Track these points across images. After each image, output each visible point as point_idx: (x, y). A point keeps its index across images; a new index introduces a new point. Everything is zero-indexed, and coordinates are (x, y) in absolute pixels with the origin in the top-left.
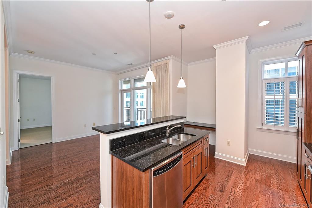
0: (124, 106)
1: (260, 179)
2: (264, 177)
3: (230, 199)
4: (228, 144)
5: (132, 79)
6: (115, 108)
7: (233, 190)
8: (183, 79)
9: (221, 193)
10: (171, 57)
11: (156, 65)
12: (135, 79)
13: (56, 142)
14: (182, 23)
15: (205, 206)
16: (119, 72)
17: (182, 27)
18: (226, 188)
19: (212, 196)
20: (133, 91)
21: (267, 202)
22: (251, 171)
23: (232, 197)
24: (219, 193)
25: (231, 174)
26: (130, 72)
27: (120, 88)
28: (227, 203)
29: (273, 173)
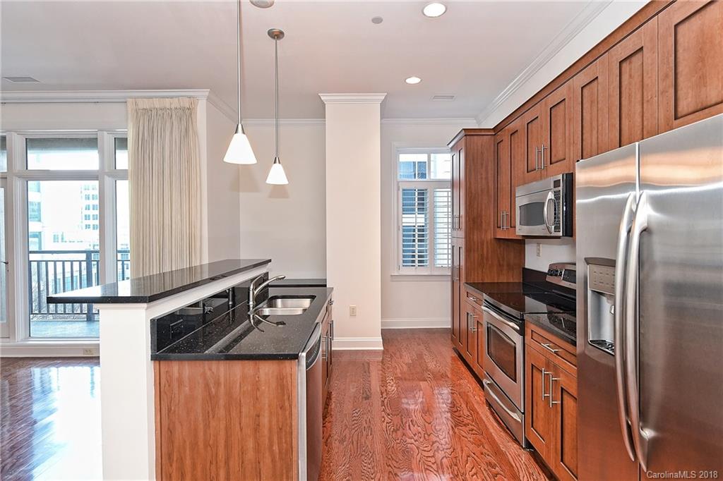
1: (410, 362)
2: (415, 357)
3: (386, 404)
4: (353, 312)
5: (14, 135)
7: (383, 389)
8: (279, 163)
9: (367, 401)
10: (206, 92)
11: (144, 104)
12: (31, 140)
14: (277, 28)
15: (354, 429)
17: (276, 35)
18: (372, 391)
19: (357, 411)
21: (431, 387)
22: (395, 354)
23: (386, 400)
24: (365, 402)
25: (369, 368)
28: (384, 411)
29: (422, 347)
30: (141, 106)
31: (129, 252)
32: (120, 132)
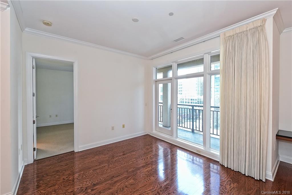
0: (159, 102)
5: (174, 63)
6: (147, 105)
12: (179, 64)
13: (79, 151)
16: (153, 57)
20: (175, 81)
26: (173, 53)
27: (154, 78)
30: (227, 35)
31: (219, 107)
32: (214, 52)
